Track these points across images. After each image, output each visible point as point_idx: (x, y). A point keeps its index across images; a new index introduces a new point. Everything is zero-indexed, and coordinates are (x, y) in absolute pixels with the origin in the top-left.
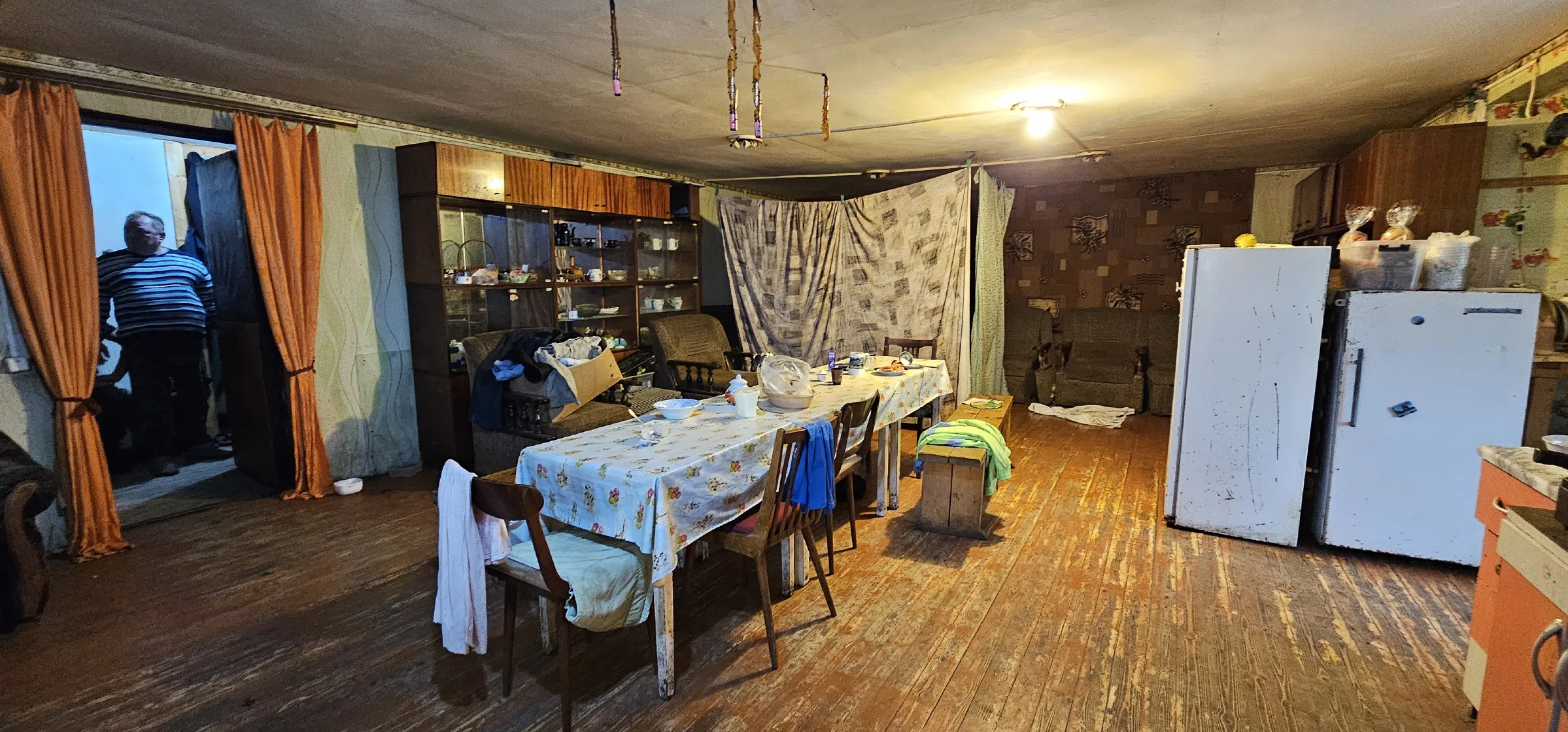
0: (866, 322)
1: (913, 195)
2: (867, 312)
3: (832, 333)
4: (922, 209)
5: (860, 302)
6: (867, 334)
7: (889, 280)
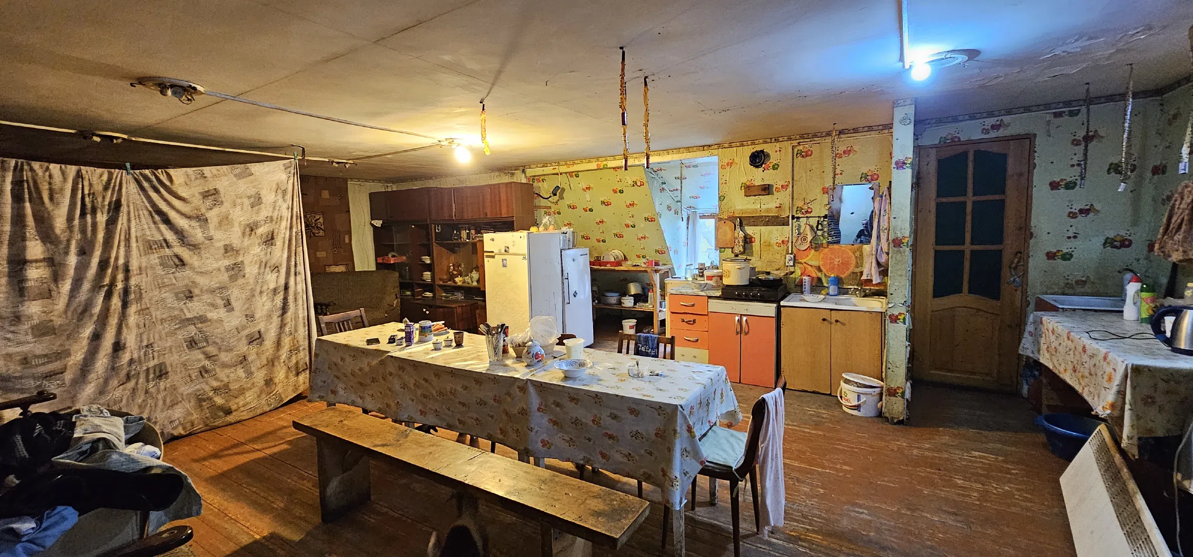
0: (189, 315)
1: (239, 176)
2: (190, 305)
3: (130, 339)
4: (252, 192)
5: (176, 294)
6: (192, 330)
7: (215, 265)
